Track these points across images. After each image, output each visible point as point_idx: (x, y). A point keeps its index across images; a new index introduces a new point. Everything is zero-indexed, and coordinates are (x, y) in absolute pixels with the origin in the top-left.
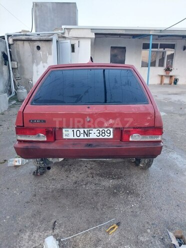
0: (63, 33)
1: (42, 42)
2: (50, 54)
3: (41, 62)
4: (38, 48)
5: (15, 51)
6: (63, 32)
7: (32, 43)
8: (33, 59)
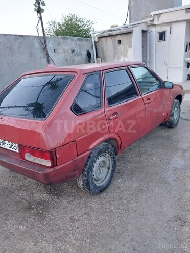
0: (152, 21)
1: (123, 36)
2: (130, 47)
3: (122, 56)
4: (120, 42)
5: (100, 48)
6: (151, 19)
7: (114, 38)
8: (115, 54)
